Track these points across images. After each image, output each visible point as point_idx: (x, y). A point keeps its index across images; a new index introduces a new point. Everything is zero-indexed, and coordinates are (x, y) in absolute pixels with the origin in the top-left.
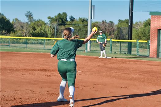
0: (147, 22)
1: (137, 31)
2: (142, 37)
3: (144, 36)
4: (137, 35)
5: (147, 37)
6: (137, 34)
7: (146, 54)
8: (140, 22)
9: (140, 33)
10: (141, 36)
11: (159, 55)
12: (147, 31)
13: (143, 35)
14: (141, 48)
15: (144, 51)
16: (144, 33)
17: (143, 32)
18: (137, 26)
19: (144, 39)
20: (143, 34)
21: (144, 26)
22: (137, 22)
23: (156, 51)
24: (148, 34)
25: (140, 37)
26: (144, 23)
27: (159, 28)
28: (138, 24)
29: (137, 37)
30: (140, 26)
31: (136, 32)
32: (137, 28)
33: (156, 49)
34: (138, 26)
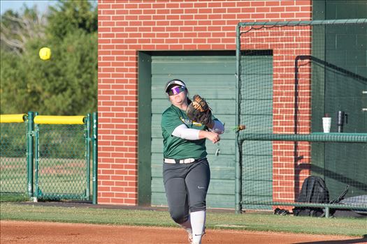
0: (68, 12)
1: (14, 66)
2: (46, 94)
3: (57, 91)
4: (14, 86)
5: (73, 92)
6: (15, 80)
7: (79, 186)
8: (32, 15)
9: (31, 76)
10: (39, 88)
11: (149, 193)
12: (72, 64)
13: (48, 86)
14: (45, 154)
15: (63, 172)
16: (57, 74)
17: (51, 70)
18: (15, 36)
19: (59, 103)
20: (51, 76)
21: (50, 36)
22: (10, 12)
23: (130, 172)
24: (79, 76)
25: (34, 93)
26: (50, 18)
27: (143, 47)
28: (17, 24)
29: (19, 98)
30: (30, 33)
31: (13, 71)
32: (11, 43)
33: (130, 161)
34: (19, 32)
